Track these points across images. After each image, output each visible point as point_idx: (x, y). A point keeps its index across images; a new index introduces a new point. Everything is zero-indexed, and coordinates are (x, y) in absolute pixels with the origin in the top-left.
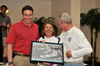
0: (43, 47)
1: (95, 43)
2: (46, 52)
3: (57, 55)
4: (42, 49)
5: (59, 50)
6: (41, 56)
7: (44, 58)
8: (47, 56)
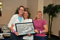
0: (23, 26)
1: (51, 24)
2: (25, 29)
3: (31, 29)
4: (22, 27)
5: (32, 26)
6: (23, 32)
7: (25, 33)
8: (26, 31)
